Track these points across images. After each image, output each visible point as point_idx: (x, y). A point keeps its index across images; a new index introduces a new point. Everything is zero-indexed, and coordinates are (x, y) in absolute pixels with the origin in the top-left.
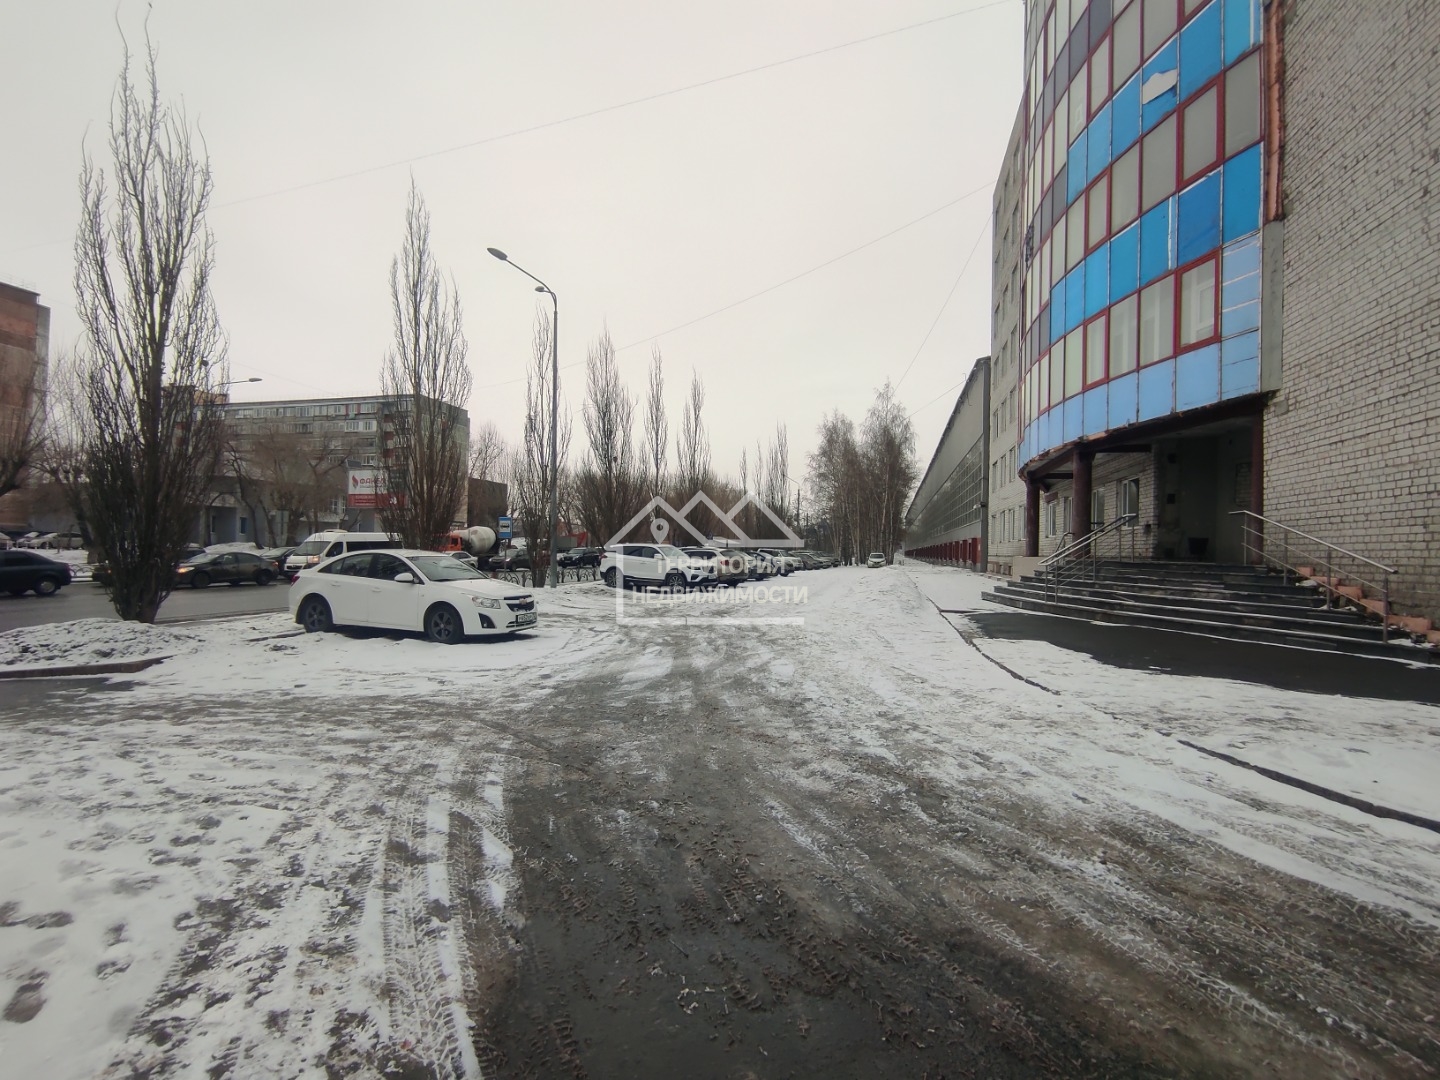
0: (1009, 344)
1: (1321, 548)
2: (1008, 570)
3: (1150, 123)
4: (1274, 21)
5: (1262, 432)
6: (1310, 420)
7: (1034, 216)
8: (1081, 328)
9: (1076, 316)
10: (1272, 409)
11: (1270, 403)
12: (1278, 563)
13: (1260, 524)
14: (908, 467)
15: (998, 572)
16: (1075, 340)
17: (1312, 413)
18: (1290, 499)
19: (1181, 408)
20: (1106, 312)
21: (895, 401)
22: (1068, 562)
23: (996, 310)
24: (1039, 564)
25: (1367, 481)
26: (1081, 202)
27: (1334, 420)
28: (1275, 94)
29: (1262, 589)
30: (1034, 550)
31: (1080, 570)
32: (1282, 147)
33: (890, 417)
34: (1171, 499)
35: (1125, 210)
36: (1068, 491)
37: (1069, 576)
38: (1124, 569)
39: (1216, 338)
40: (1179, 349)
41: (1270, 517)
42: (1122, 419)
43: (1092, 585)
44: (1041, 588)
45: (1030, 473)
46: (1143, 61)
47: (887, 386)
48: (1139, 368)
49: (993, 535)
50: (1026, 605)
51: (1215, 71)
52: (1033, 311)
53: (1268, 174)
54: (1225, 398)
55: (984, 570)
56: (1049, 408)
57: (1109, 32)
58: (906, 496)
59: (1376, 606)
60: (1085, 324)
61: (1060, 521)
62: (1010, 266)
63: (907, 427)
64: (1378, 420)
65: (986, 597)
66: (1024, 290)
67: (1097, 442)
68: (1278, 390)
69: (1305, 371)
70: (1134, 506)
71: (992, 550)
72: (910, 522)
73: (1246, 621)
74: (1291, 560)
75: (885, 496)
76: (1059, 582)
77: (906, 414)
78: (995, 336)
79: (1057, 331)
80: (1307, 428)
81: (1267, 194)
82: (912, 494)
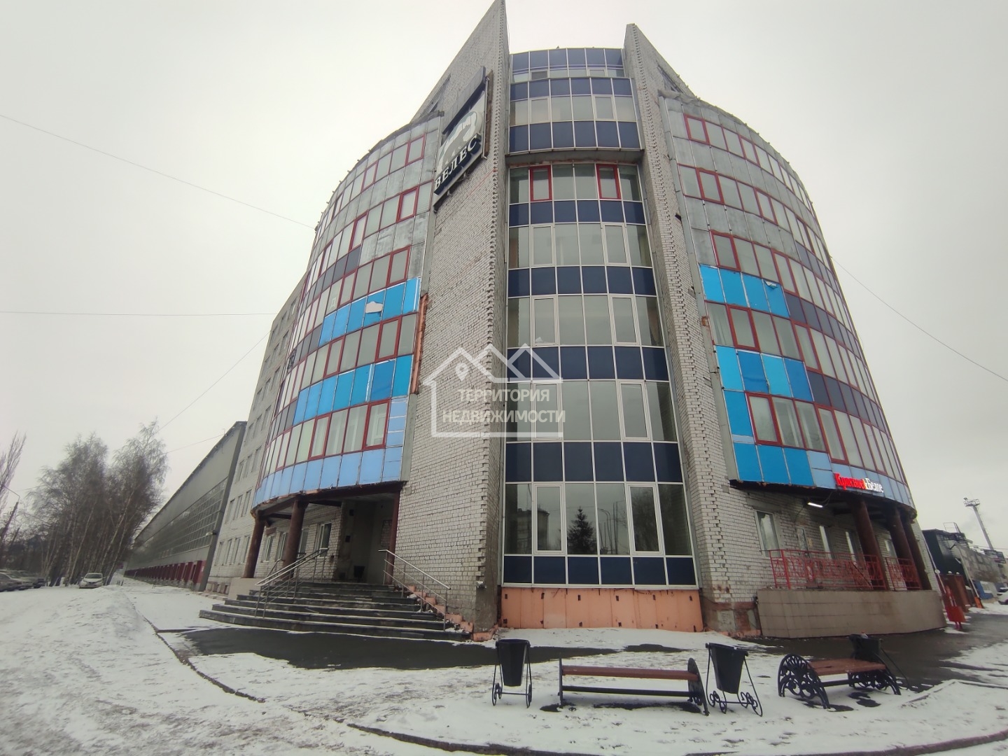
0: (263, 417)
1: (420, 574)
2: (224, 589)
3: (368, 323)
4: (423, 305)
5: (399, 504)
6: (420, 500)
7: (298, 344)
8: (314, 420)
9: (312, 411)
10: (404, 491)
11: (404, 488)
12: (400, 584)
13: (393, 558)
14: (152, 494)
15: (215, 591)
16: (309, 426)
17: (421, 497)
18: (408, 544)
19: (362, 483)
20: (330, 415)
21: (157, 437)
22: (277, 584)
23: (258, 392)
24: (256, 584)
25: (441, 537)
26: (326, 348)
27: (430, 501)
28: (420, 336)
29: (391, 600)
30: (250, 573)
31: (285, 589)
32: (420, 360)
33: (148, 449)
34: (348, 539)
35: (348, 362)
36: (284, 528)
37: (277, 594)
38: (314, 587)
39: (383, 446)
40: (365, 448)
41: (398, 554)
42: (327, 484)
43: (292, 601)
44: (253, 605)
45: (259, 511)
46: (369, 293)
47: (154, 424)
48: (342, 453)
49: (218, 559)
50: (239, 620)
51: (399, 314)
52: (285, 401)
53: (414, 370)
54: (383, 481)
55: (202, 589)
56: (284, 467)
57: (356, 270)
58: (143, 520)
59: (441, 609)
60: (317, 418)
61: (274, 550)
62: (275, 367)
63: (162, 460)
64: (447, 505)
65: (204, 615)
66: (282, 386)
67: (311, 495)
68: (406, 482)
69: (419, 473)
70: (326, 543)
71: (213, 572)
72: (139, 543)
73: (382, 623)
74: (406, 582)
75: (122, 518)
76: (269, 600)
77: (164, 451)
78: (254, 408)
79: (299, 418)
80: (418, 504)
81: (412, 379)
82: (149, 518)
